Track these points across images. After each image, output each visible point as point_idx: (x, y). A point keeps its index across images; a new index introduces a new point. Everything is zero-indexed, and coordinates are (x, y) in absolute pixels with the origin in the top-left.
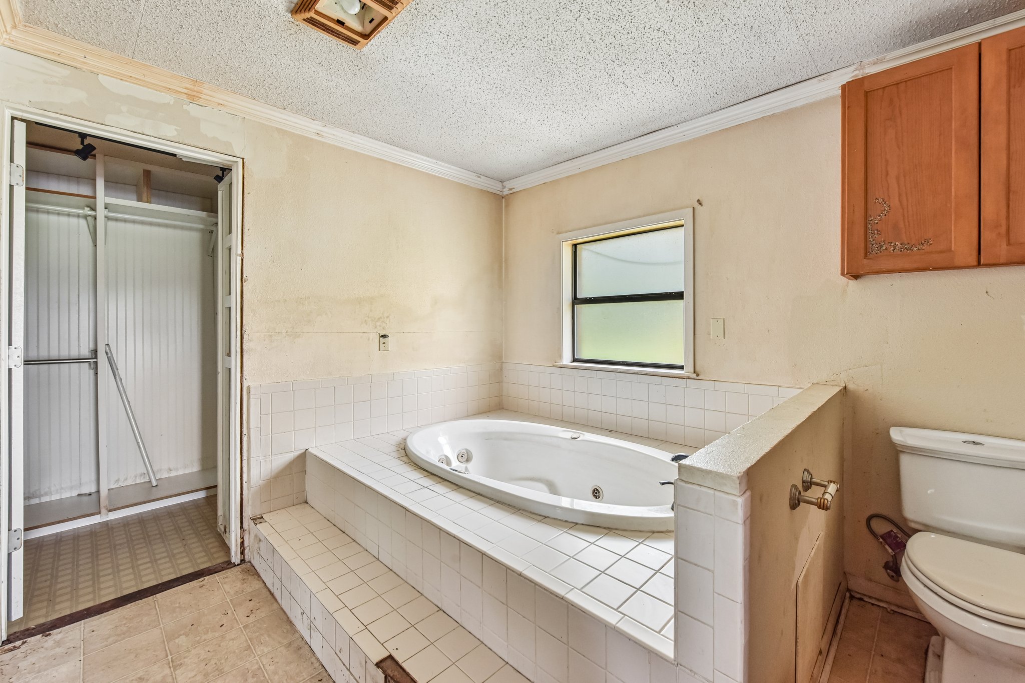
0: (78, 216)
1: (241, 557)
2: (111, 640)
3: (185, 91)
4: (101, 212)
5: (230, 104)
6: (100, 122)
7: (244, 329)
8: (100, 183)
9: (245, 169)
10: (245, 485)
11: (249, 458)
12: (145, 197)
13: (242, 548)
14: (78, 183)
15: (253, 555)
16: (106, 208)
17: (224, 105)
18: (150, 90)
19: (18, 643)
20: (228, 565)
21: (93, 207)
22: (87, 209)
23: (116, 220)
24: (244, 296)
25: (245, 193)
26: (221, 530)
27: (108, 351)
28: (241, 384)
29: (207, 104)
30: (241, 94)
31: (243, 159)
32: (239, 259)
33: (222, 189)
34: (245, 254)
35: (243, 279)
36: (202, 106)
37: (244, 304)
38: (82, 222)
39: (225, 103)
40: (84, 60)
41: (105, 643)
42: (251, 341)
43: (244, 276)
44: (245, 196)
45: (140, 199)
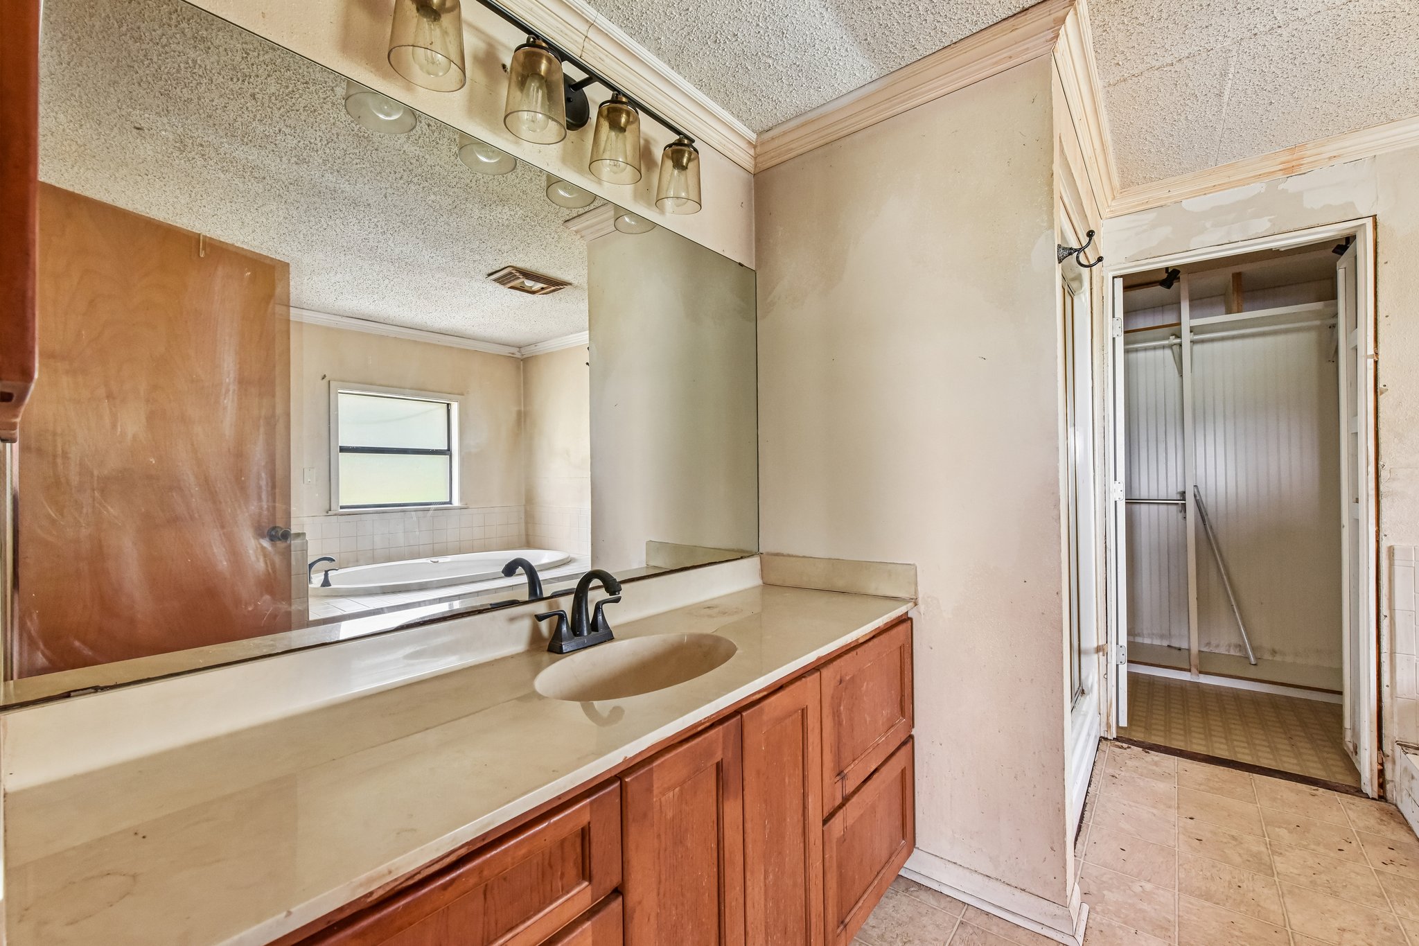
0: (1164, 347)
1: (1379, 791)
2: (1202, 787)
3: (1281, 167)
4: (1187, 336)
5: (1350, 148)
6: (1185, 250)
7: (1381, 463)
8: (1185, 307)
9: (1378, 230)
10: (1385, 691)
11: (1392, 653)
12: (1235, 307)
13: (1381, 780)
14: (1163, 311)
15: (1402, 797)
16: (1191, 332)
17: (1339, 156)
18: (1236, 189)
19: (1125, 745)
20: (1356, 792)
21: (1178, 334)
22: (1172, 337)
23: (1203, 341)
24: (1380, 415)
25: (1379, 265)
26: (1349, 749)
27: (1196, 493)
28: (1378, 542)
29: (1312, 168)
30: (1368, 127)
31: (1375, 217)
32: (1371, 362)
33: (1343, 266)
34: (1380, 352)
35: (1378, 390)
36: (1305, 173)
37: (1381, 425)
38: (1168, 352)
39: (1341, 152)
40: (1170, 194)
41: (1197, 787)
42: (1394, 480)
43: (1380, 385)
44: (1379, 269)
45: (1229, 312)
